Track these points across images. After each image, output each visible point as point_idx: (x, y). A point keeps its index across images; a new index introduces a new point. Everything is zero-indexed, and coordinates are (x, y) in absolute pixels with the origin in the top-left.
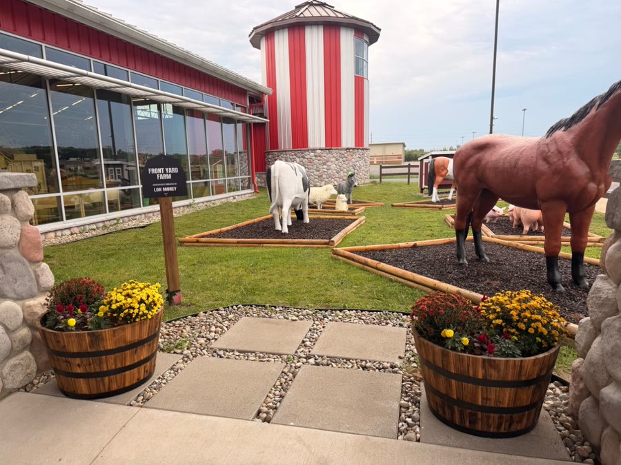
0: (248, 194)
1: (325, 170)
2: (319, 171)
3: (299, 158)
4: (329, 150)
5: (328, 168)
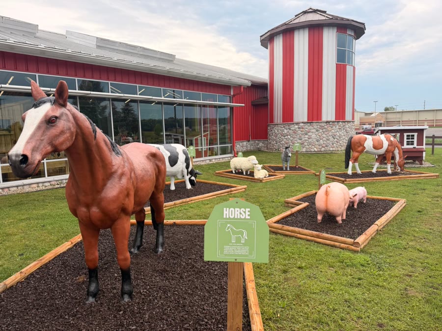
0: (228, 157)
1: (307, 139)
2: (301, 140)
3: (287, 129)
4: (310, 123)
5: (309, 137)
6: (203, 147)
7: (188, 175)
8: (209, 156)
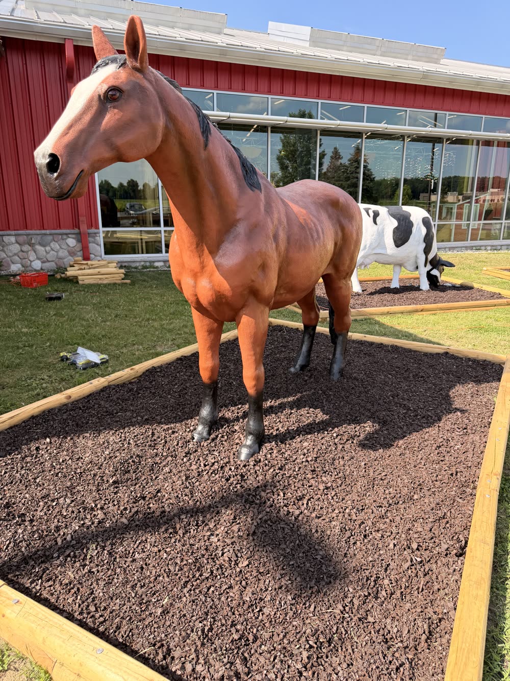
6: (472, 222)
7: (425, 266)
8: (481, 239)
